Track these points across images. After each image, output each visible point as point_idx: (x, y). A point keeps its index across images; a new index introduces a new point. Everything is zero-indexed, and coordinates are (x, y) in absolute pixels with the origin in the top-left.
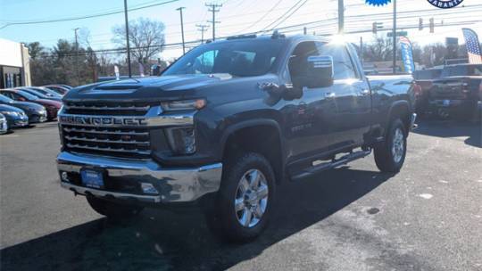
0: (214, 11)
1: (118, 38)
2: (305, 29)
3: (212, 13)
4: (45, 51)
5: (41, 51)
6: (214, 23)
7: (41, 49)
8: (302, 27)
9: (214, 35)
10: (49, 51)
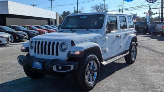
6: (123, 4)
7: (70, 13)
8: (149, 5)
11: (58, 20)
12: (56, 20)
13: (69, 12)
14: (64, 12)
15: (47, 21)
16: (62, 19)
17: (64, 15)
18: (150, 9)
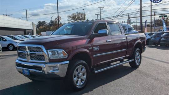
0: (101, 9)
1: (69, 19)
2: (129, 15)
3: (100, 10)
4: (47, 24)
5: (45, 24)
6: (101, 13)
7: (46, 23)
9: (101, 17)
10: (48, 24)
11: (35, 31)
12: (32, 31)
13: (44, 22)
14: (39, 22)
15: (23, 32)
16: (38, 29)
17: (39, 25)
18: (129, 18)
